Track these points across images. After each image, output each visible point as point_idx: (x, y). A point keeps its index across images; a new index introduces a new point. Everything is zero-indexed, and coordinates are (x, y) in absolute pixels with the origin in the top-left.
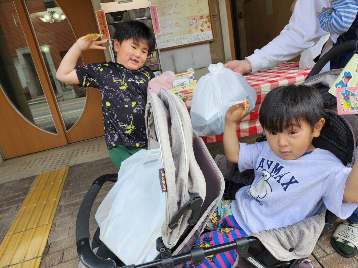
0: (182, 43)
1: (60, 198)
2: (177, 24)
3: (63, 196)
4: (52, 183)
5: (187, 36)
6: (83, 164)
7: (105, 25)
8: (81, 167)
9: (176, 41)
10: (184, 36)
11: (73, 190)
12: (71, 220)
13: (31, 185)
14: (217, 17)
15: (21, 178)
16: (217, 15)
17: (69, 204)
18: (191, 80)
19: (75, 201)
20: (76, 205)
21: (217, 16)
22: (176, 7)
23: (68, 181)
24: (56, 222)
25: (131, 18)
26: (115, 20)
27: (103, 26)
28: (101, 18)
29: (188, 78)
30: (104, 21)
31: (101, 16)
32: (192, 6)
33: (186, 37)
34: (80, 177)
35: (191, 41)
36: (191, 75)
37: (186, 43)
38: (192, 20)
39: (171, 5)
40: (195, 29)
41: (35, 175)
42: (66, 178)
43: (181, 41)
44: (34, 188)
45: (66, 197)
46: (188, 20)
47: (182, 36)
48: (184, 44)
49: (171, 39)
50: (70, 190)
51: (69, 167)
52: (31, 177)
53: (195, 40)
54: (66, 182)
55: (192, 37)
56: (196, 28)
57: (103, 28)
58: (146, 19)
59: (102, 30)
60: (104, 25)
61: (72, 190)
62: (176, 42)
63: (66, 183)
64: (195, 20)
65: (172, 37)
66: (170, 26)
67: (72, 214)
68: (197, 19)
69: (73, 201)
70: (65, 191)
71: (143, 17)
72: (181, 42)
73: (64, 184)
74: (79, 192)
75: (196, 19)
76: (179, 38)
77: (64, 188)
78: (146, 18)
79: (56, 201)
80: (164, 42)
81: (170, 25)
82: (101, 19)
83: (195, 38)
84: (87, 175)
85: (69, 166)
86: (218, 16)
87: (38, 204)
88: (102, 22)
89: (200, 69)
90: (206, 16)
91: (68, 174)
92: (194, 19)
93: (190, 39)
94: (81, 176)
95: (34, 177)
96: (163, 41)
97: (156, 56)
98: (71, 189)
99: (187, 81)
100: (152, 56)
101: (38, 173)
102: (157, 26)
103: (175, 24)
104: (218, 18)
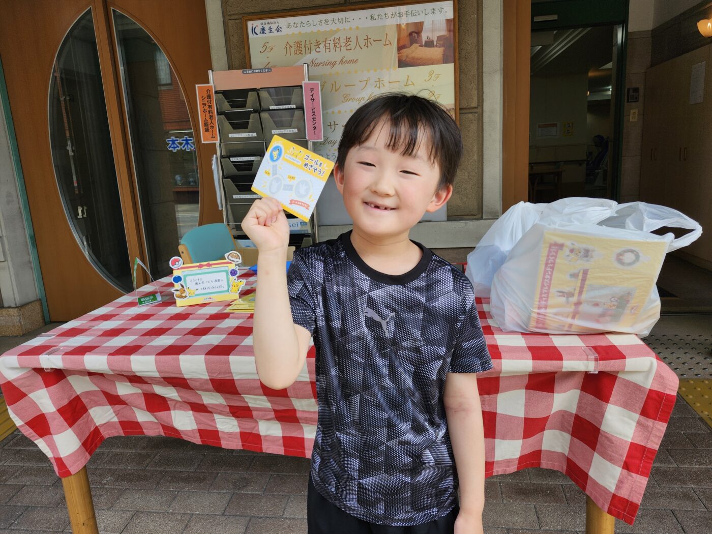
7: (212, 113)
16: (475, 108)
18: (232, 278)
22: (378, 85)
25: (262, 104)
26: (232, 106)
27: (208, 115)
28: (206, 100)
29: (224, 274)
30: (210, 107)
31: (205, 95)
36: (232, 267)
39: (367, 81)
57: (208, 118)
58: (293, 109)
59: (205, 123)
60: (209, 113)
71: (288, 103)
78: (294, 106)
82: (206, 102)
86: (479, 110)
88: (206, 108)
99: (222, 280)
102: (315, 125)
104: (477, 115)
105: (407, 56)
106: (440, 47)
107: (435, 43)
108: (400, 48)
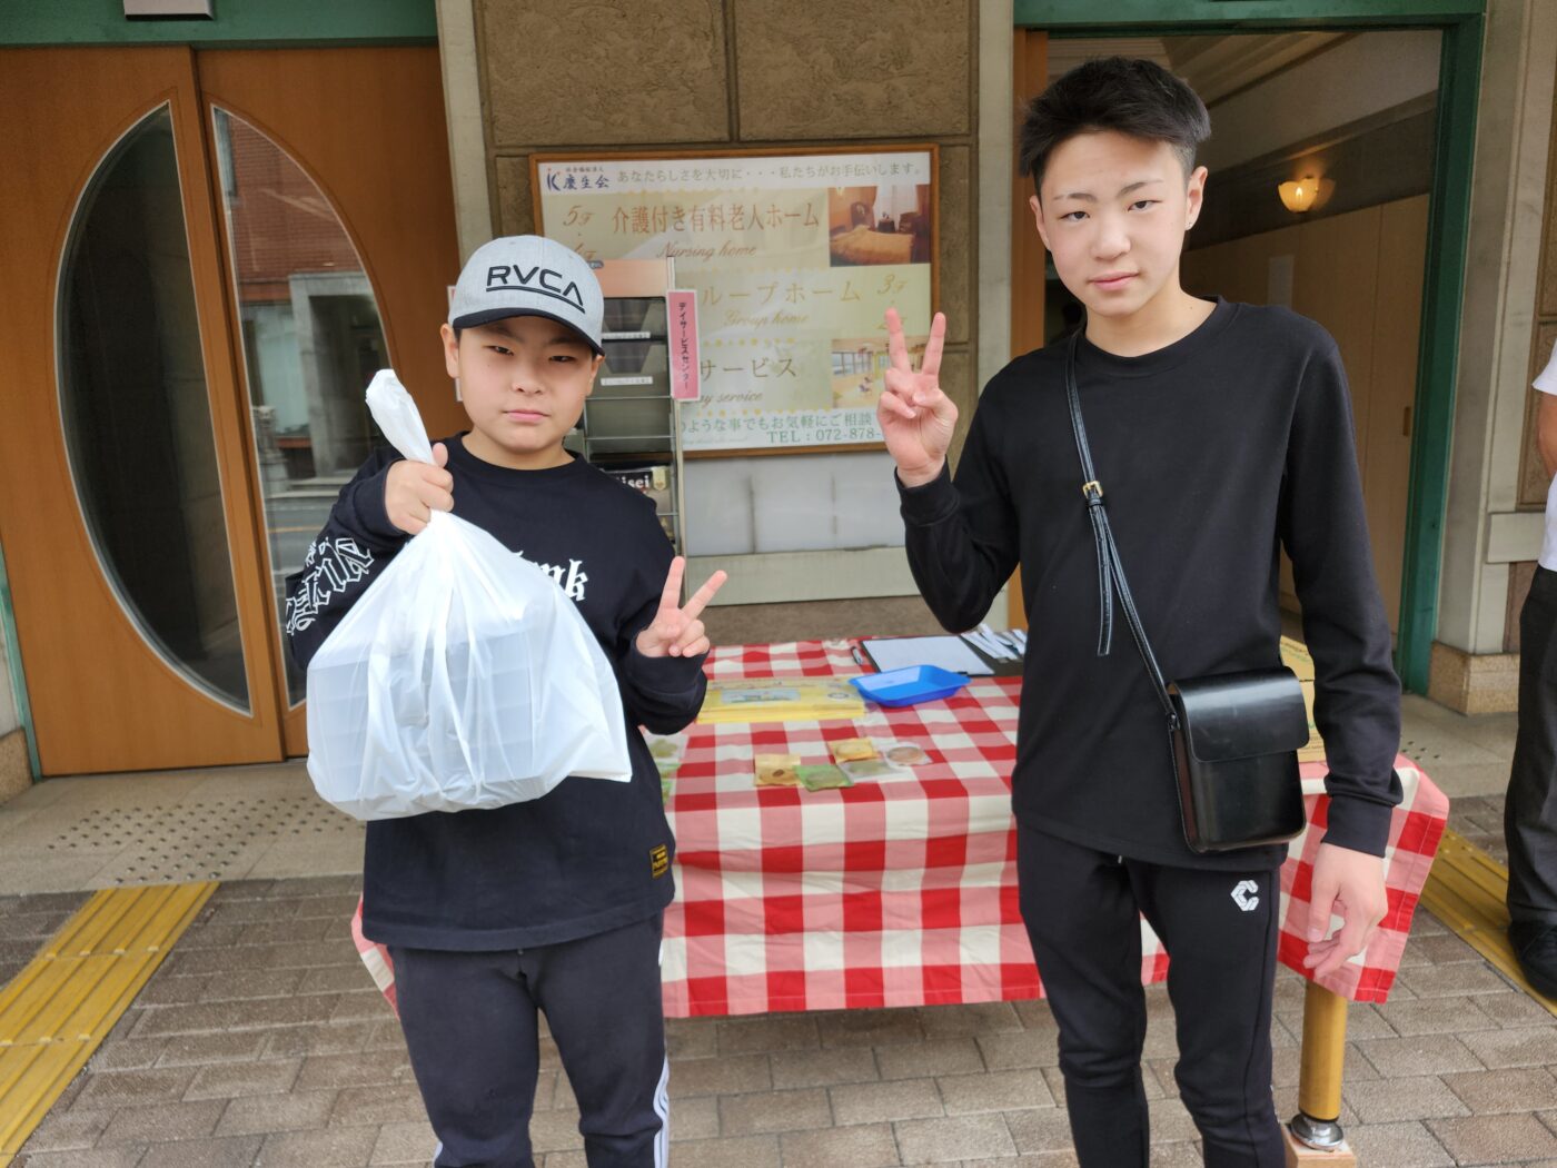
0: (793, 440)
1: (107, 1035)
2: (785, 364)
3: (123, 1027)
4: (120, 950)
5: (821, 412)
6: (272, 883)
8: (259, 899)
9: (772, 429)
10: (808, 413)
11: (172, 1006)
12: (84, 1160)
13: (50, 936)
14: (965, 352)
15: (34, 892)
16: (966, 343)
17: (119, 1076)
19: (147, 1066)
20: (139, 1090)
21: (963, 347)
22: (792, 298)
23: (180, 957)
24: (30, 1153)
32: (858, 298)
33: (814, 418)
34: (229, 947)
35: (833, 435)
37: (814, 441)
38: (850, 356)
39: (772, 288)
40: (859, 389)
41: (88, 887)
42: (180, 939)
43: (793, 432)
44: (51, 955)
45: (131, 1036)
46: (834, 353)
47: (799, 414)
48: (804, 442)
49: (753, 420)
50: (162, 1006)
51: (217, 884)
52: (71, 894)
53: (854, 434)
54: (171, 958)
55: (841, 420)
56: (862, 387)
58: (645, 340)
61: (167, 1006)
62: (772, 433)
63: (166, 963)
64: (865, 356)
65: (757, 412)
66: (754, 369)
67: (103, 1132)
68: (875, 351)
69: (141, 1067)
70: (142, 1005)
71: (637, 328)
72: (789, 436)
73: (158, 966)
74: (184, 1026)
75: (870, 353)
76: (785, 418)
77: (146, 988)
78: (647, 335)
79: (86, 1042)
80: (719, 425)
81: (754, 362)
83: (853, 427)
84: (256, 945)
85: (221, 879)
86: (970, 347)
87: (20, 1042)
89: (859, 553)
90: (914, 345)
91: (197, 919)
92: (862, 351)
93: (830, 427)
94: (234, 943)
95: (78, 899)
96: (717, 422)
97: (664, 486)
98: (165, 1002)
100: (647, 482)
101: (104, 884)
102: (686, 372)
103: (776, 362)
104: (967, 356)
105: (847, 247)
106: (905, 233)
107: (897, 226)
108: (834, 231)
